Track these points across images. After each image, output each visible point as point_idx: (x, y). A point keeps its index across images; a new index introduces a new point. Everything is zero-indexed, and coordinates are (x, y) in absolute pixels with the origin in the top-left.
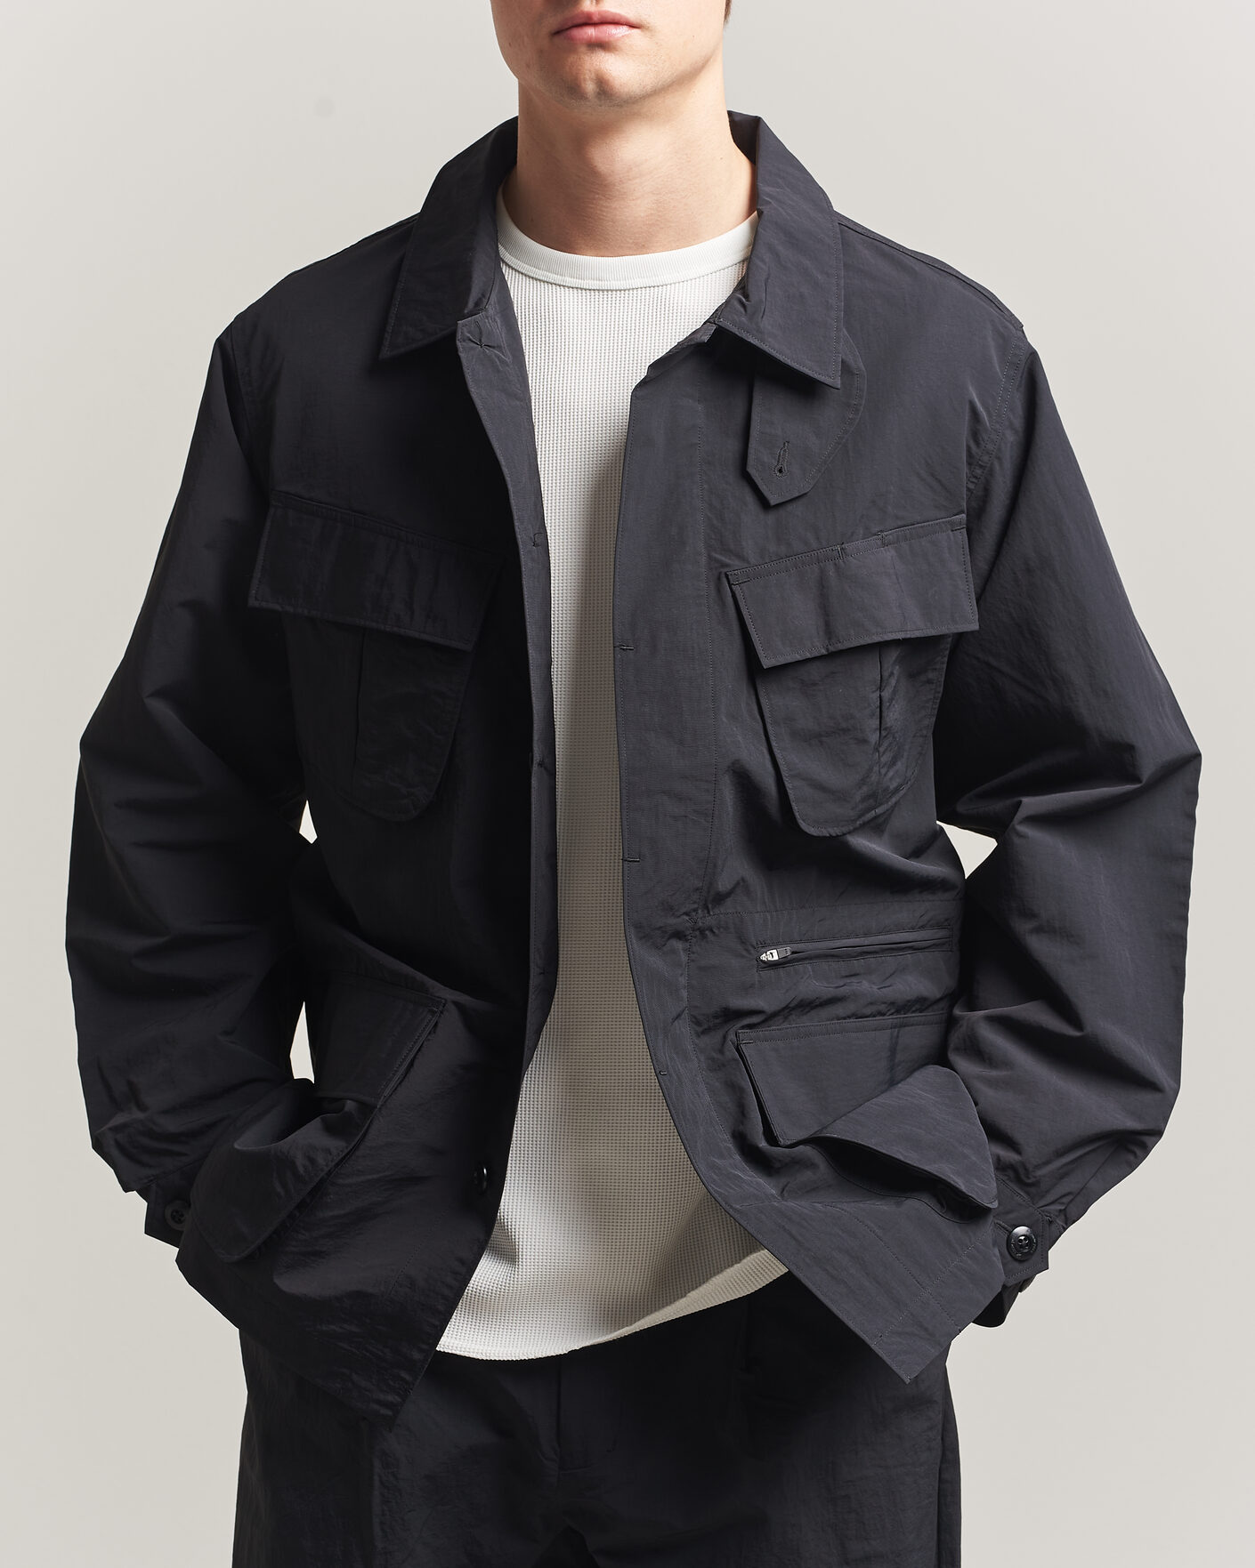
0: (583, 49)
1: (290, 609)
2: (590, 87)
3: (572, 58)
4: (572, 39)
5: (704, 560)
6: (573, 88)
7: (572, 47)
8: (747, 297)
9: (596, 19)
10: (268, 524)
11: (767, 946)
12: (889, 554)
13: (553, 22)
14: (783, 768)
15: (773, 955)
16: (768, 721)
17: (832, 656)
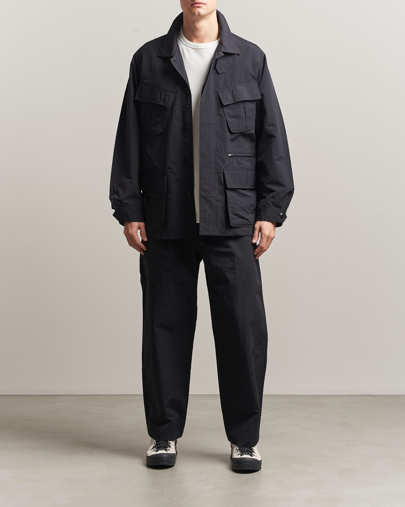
0: (196, 8)
1: (142, 100)
2: (197, 14)
3: (194, 9)
4: (194, 6)
5: (213, 89)
6: (194, 14)
7: (194, 7)
8: (223, 45)
9: (198, 3)
10: (139, 86)
11: (229, 153)
12: (244, 87)
13: (191, 3)
14: (228, 122)
15: (230, 155)
16: (225, 114)
17: (235, 103)
